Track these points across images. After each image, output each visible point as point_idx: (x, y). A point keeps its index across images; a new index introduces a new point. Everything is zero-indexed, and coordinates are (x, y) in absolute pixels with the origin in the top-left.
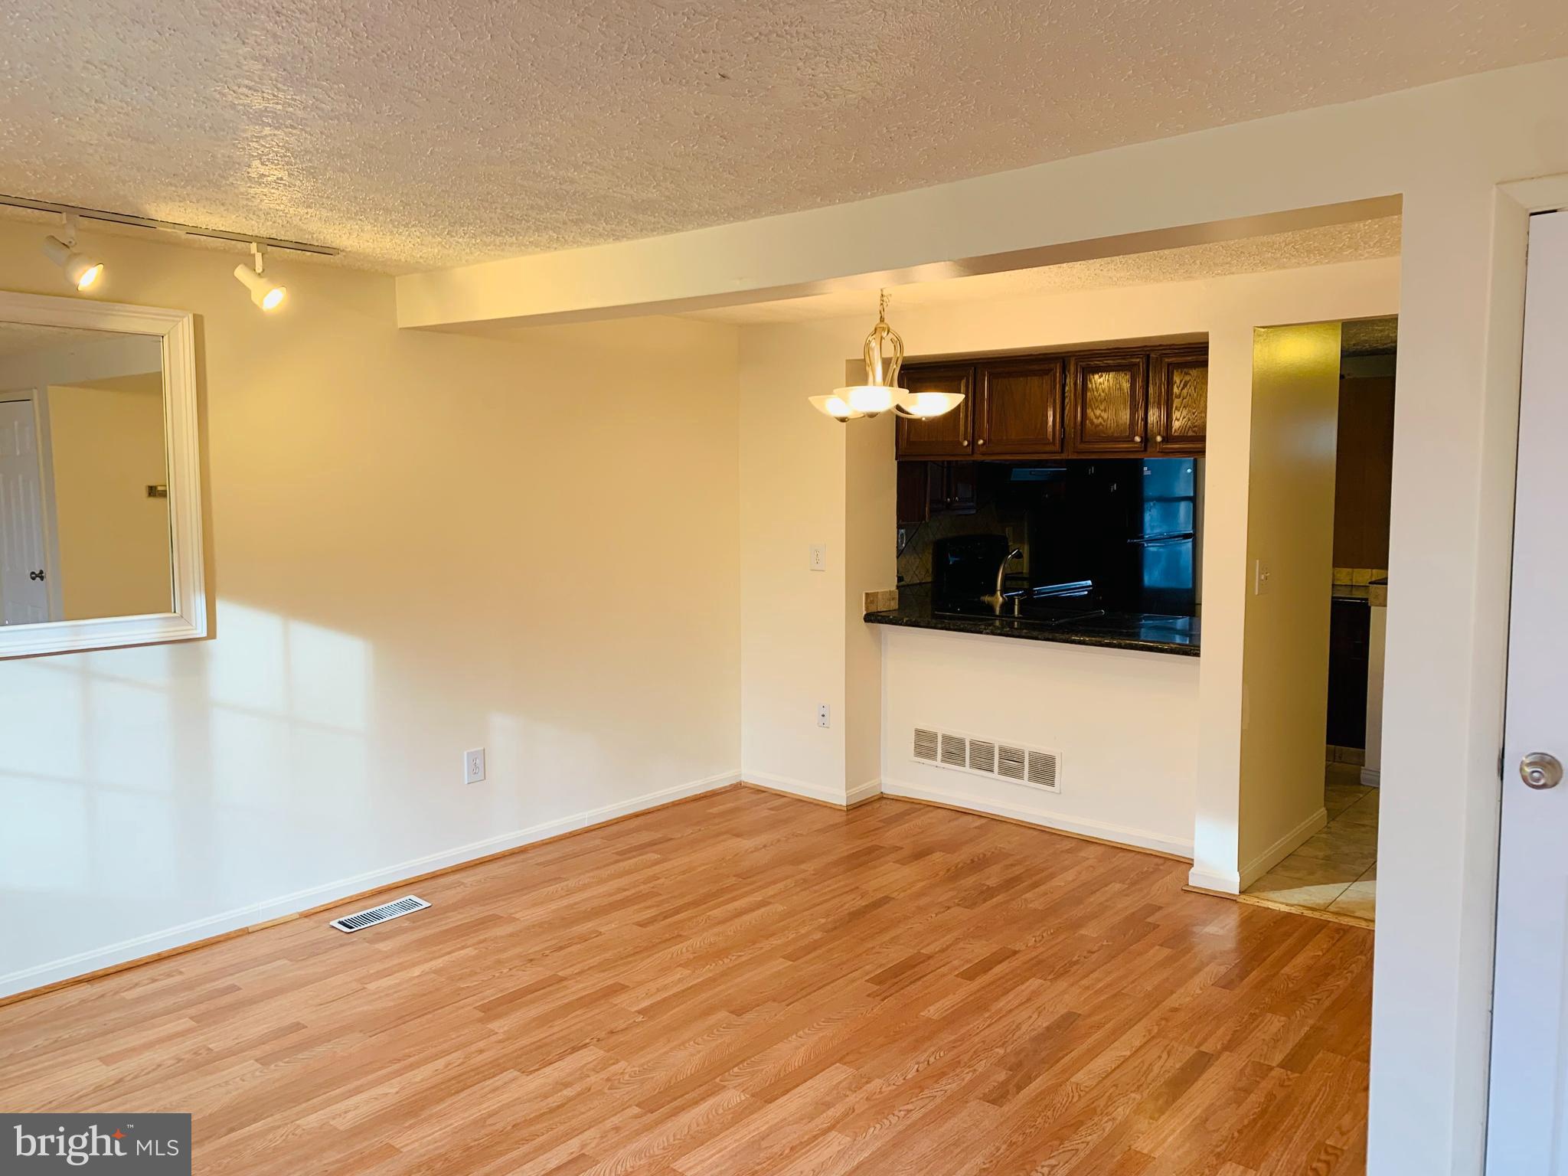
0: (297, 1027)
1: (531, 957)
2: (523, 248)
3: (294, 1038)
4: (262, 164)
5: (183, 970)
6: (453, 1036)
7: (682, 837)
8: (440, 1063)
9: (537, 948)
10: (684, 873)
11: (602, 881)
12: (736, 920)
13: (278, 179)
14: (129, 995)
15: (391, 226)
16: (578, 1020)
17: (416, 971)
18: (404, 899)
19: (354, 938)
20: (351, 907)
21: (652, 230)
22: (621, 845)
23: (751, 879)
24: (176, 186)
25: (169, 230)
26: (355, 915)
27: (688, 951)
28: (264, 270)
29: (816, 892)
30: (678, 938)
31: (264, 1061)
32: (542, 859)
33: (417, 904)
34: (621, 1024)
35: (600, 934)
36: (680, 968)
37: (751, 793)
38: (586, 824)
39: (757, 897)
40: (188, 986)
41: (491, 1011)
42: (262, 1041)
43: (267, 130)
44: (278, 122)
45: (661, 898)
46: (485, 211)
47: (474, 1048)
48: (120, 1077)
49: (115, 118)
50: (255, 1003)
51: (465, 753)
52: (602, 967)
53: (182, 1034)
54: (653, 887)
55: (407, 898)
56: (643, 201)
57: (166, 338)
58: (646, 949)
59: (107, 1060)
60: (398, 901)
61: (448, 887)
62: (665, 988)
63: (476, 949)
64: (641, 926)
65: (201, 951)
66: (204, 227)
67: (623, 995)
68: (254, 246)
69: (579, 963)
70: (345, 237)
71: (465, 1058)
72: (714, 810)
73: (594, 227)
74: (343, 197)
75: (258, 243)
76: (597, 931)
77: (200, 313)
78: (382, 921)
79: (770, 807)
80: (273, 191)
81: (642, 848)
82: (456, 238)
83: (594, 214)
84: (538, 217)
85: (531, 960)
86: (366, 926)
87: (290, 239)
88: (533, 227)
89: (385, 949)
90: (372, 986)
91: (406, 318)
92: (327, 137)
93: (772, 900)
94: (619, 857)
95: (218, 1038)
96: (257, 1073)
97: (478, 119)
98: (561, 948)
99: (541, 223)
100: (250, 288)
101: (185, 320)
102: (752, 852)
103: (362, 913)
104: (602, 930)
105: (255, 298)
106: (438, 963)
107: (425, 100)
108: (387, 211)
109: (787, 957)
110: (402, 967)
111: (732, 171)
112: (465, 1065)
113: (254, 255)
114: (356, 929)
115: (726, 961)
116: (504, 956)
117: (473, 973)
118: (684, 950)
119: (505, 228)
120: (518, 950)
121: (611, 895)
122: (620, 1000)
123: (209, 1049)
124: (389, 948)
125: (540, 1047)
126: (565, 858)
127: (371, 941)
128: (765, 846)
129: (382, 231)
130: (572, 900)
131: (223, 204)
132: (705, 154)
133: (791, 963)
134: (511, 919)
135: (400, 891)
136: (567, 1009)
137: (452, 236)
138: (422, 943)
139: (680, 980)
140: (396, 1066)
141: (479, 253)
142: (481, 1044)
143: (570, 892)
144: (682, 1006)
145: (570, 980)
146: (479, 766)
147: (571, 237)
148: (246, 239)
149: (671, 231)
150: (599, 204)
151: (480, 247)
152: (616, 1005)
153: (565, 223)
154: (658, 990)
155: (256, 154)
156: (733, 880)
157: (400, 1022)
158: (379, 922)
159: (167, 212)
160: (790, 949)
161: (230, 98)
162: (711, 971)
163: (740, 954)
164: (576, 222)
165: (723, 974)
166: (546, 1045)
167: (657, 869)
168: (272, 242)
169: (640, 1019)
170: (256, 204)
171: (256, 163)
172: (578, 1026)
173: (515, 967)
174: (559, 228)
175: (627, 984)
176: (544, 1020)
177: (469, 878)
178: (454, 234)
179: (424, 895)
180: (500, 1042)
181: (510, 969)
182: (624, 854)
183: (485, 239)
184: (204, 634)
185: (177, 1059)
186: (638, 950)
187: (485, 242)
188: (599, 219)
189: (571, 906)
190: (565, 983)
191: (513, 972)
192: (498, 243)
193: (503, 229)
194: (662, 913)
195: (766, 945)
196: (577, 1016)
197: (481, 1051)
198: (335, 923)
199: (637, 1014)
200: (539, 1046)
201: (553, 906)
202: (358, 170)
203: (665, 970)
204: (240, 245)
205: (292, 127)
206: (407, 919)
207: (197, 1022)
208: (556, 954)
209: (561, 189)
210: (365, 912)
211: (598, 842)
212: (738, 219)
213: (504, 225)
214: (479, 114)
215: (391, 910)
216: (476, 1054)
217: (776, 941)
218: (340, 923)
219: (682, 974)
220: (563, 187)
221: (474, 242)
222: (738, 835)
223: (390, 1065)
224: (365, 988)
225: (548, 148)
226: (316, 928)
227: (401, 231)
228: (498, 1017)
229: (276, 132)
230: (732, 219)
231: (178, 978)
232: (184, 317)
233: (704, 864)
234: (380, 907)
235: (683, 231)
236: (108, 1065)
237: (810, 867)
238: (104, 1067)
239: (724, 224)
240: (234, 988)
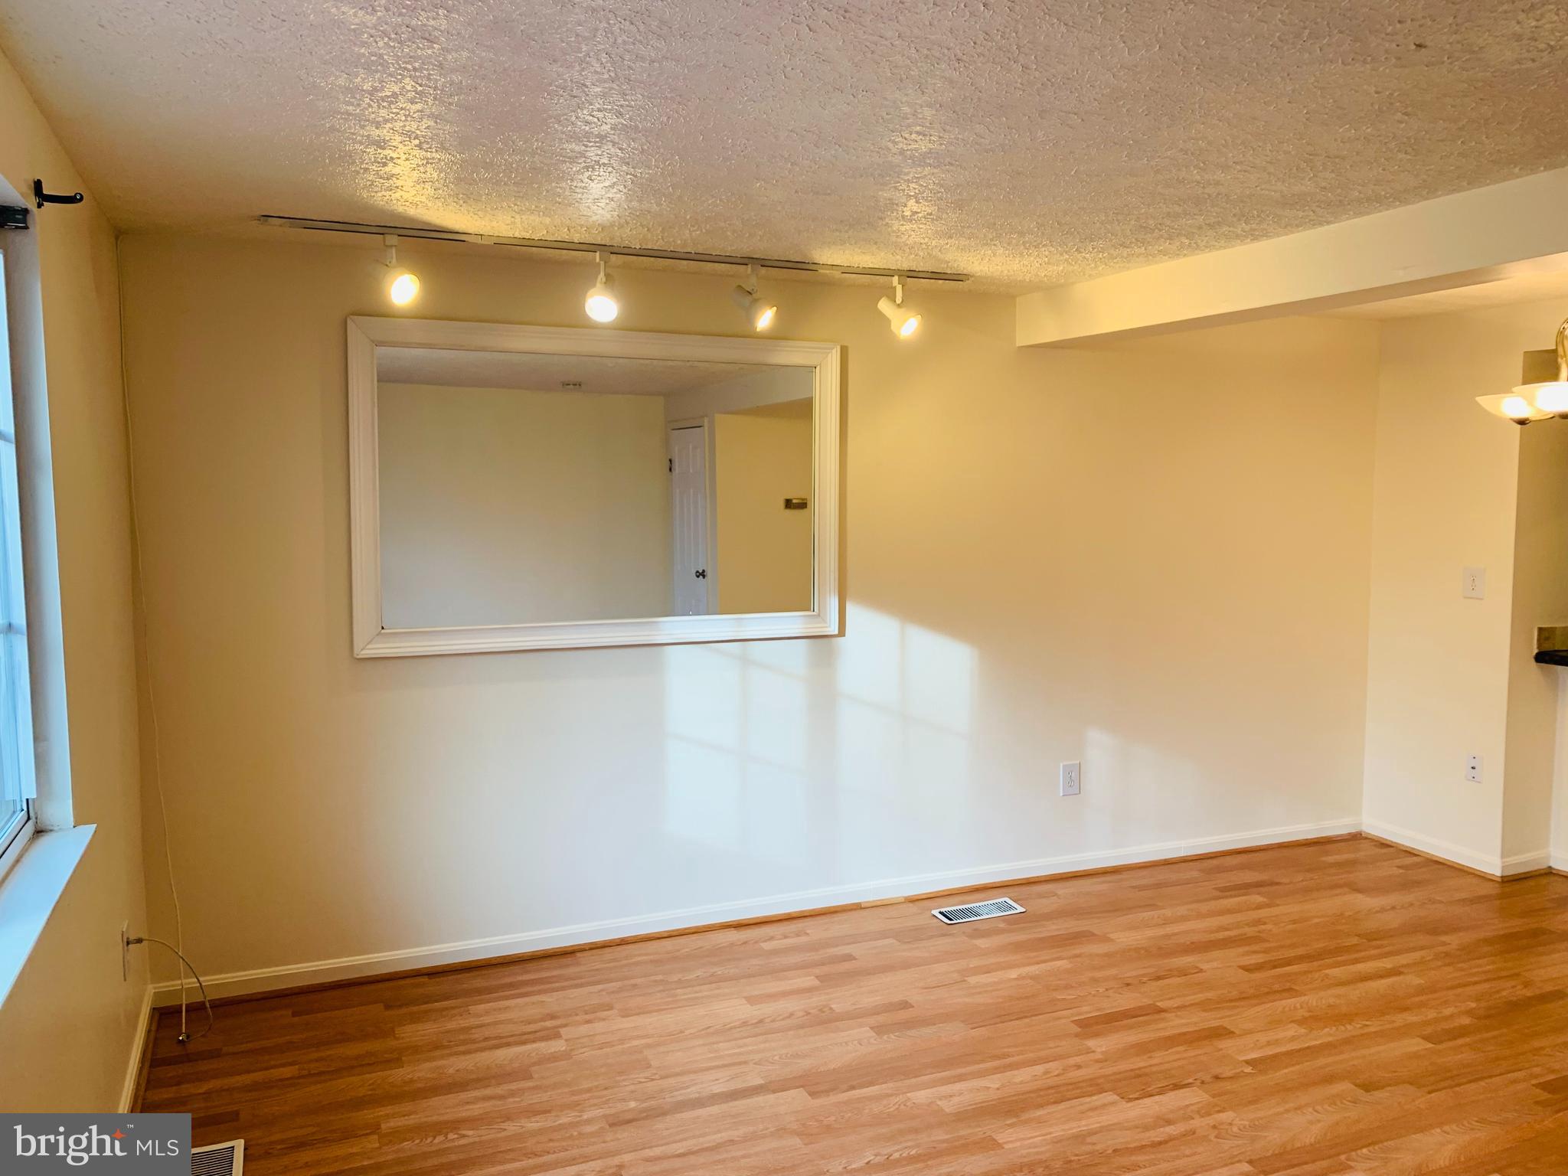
0: (905, 1005)
1: (1129, 981)
2: (1151, 257)
3: (903, 1015)
4: (917, 202)
5: (808, 932)
6: (1051, 1045)
7: (1291, 883)
8: (1039, 1069)
9: (1134, 973)
10: (1294, 922)
11: (1200, 916)
12: (1360, 985)
13: (927, 214)
14: (766, 946)
15: (1022, 247)
16: (1178, 1056)
17: (1013, 974)
18: (1000, 900)
19: (954, 930)
20: (951, 900)
21: (1297, 226)
22: (1223, 880)
23: (1378, 942)
24: (841, 232)
25: (828, 272)
26: (955, 908)
27: (1302, 1008)
28: (902, 302)
29: (1462, 970)
30: (1290, 992)
31: (879, 1030)
32: (1135, 883)
33: (1011, 907)
34: (1227, 1072)
35: (1201, 971)
36: (1293, 1025)
37: (1375, 845)
38: (1182, 854)
39: (1387, 963)
40: (813, 947)
41: (1090, 1027)
42: (876, 1011)
43: (928, 170)
44: (938, 162)
45: (1267, 945)
46: (1118, 225)
47: (1072, 1061)
48: (762, 1018)
49: (804, 177)
50: (869, 974)
51: (1061, 765)
52: (1204, 1006)
53: (810, 990)
54: (1259, 932)
55: (1003, 900)
56: (1294, 195)
57: (818, 368)
58: (1255, 996)
59: (751, 1000)
60: (994, 901)
61: (1041, 896)
62: (1277, 1042)
63: (1071, 962)
64: (1247, 970)
65: (823, 917)
66: (856, 266)
67: (1229, 1041)
68: (895, 279)
69: (1178, 996)
70: (976, 263)
71: (1063, 1070)
72: (1330, 859)
73: (1231, 229)
74: (983, 224)
75: (899, 276)
76: (1197, 967)
77: (846, 344)
78: (979, 918)
79: (1400, 864)
80: (921, 226)
81: (1245, 888)
82: (1083, 254)
83: (1234, 215)
84: (1173, 224)
85: (1128, 985)
86: (964, 920)
87: (927, 270)
88: (1166, 236)
89: (983, 946)
90: (973, 980)
91: (1025, 337)
92: (980, 169)
93: (1405, 970)
94: (1221, 894)
95: (841, 999)
96: (872, 1040)
97: (1130, 132)
98: (1159, 978)
99: (1174, 231)
100: (891, 318)
101: (834, 351)
102: (1377, 912)
103: (961, 907)
104: (1204, 966)
105: (893, 327)
106: (1033, 969)
107: (1080, 120)
108: (1022, 234)
109: (1427, 1038)
110: (1000, 967)
111: (1410, 150)
112: (1062, 1078)
113: (895, 287)
114: (955, 922)
115: (1348, 1026)
116: (1098, 974)
117: (1068, 987)
118: (1298, 1006)
119: (1136, 239)
120: (1113, 971)
121: (1212, 932)
122: (1226, 1044)
123: (831, 1009)
124: (987, 946)
125: (1140, 1076)
126: (1158, 886)
127: (972, 936)
128: (1393, 908)
129: (1013, 253)
130: (1170, 929)
131: (876, 243)
132: (1379, 136)
133: (1433, 1045)
134: (1105, 939)
135: (995, 892)
136: (1170, 1041)
137: (1080, 252)
138: (1019, 947)
139: (1293, 1039)
140: (997, 1063)
141: (1104, 266)
142: (1078, 1060)
143: (1167, 922)
144: (1298, 1067)
145: (1170, 1013)
146: (1075, 780)
147: (1205, 241)
148: (888, 273)
149: (1321, 224)
150: (1241, 205)
151: (1107, 261)
152: (1221, 1049)
153: (1200, 228)
154: (1269, 1043)
155: (912, 194)
156: (1355, 940)
157: (998, 1020)
158: (976, 918)
159: (832, 256)
160: (1429, 1030)
161: (900, 146)
162: (1331, 1035)
163: (1367, 1023)
164: (1211, 226)
165: (1348, 1041)
166: (1146, 1075)
167: (1263, 913)
168: (911, 274)
169: (1249, 1070)
170: (903, 240)
171: (912, 202)
172: (1180, 1063)
173: (1112, 988)
174: (1193, 233)
175: (1232, 1030)
176: (1142, 1049)
177: (1063, 890)
178: (1083, 250)
179: (1020, 900)
180: (1097, 1061)
181: (1107, 990)
182: (1226, 891)
183: (1112, 251)
184: (836, 632)
185: (806, 1012)
186: (1244, 995)
187: (1112, 255)
188: (1239, 220)
189: (1167, 936)
190: (1163, 1015)
191: (1110, 993)
192: (1125, 255)
193: (1134, 240)
194: (1270, 961)
195: (1400, 1019)
196: (1178, 1053)
197: (1079, 1067)
198: (936, 912)
199: (1244, 1063)
200: (1138, 1075)
201: (1149, 933)
202: (1002, 197)
203: (1275, 1023)
204: (882, 279)
205: (951, 164)
206: (1004, 921)
207: (821, 982)
208: (1154, 984)
209: (1203, 193)
210: (964, 907)
211: (1195, 874)
212: (1405, 202)
213: (1136, 237)
214: (1132, 127)
215: (989, 909)
216: (1075, 1068)
217: (1411, 1018)
218: (940, 913)
219: (1296, 1032)
220: (1206, 191)
221: (1101, 256)
222: (1359, 891)
223: (990, 1060)
224: (965, 981)
225: (1198, 152)
226: (920, 914)
227: (1031, 251)
228: (1097, 1035)
229: (935, 171)
230: (1398, 203)
231: (803, 939)
232: (832, 349)
233: (1318, 917)
234: (978, 904)
235: (1335, 223)
236: (752, 1005)
237: (1453, 941)
238: (749, 1006)
239: (1387, 210)
240: (849, 958)
